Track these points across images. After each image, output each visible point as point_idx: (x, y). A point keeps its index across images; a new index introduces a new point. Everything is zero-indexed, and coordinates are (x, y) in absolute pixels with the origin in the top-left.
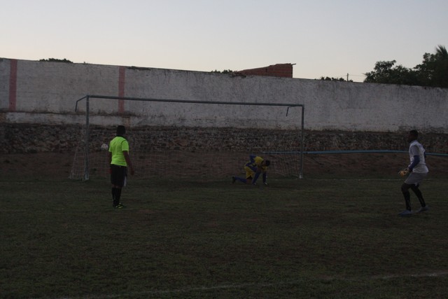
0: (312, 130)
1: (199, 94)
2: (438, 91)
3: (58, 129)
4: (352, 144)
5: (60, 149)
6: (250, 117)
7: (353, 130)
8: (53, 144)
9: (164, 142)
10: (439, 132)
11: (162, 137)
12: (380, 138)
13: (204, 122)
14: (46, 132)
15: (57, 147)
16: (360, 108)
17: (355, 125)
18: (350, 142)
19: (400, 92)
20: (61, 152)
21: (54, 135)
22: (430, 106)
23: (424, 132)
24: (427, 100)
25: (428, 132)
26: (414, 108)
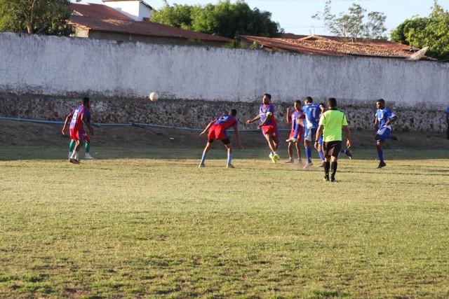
2: (35, 39)
10: (37, 93)
22: (26, 59)
23: (19, 92)
24: (22, 51)
25: (25, 92)
26: (6, 60)
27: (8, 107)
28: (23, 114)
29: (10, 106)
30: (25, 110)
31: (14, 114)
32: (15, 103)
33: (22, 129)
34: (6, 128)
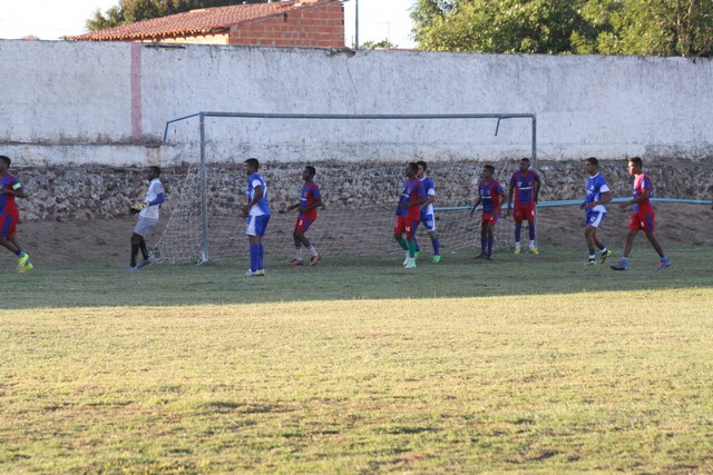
0: (481, 160)
1: (273, 93)
3: (51, 175)
4: (565, 188)
5: (56, 214)
6: (365, 138)
7: (558, 159)
8: (45, 204)
9: (230, 194)
11: (227, 183)
12: (619, 173)
13: (284, 151)
14: (32, 181)
15: (51, 210)
16: (569, 110)
17: (560, 147)
18: (561, 183)
19: (645, 71)
20: (58, 219)
21: (45, 188)
22: (705, 99)
23: (695, 157)
24: (698, 87)
25: (704, 156)
26: (673, 104)
27: (680, 182)
28: (705, 193)
29: (684, 180)
30: (707, 185)
31: (690, 193)
32: (692, 175)
33: (706, 217)
34: (681, 217)
